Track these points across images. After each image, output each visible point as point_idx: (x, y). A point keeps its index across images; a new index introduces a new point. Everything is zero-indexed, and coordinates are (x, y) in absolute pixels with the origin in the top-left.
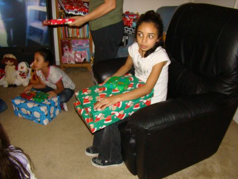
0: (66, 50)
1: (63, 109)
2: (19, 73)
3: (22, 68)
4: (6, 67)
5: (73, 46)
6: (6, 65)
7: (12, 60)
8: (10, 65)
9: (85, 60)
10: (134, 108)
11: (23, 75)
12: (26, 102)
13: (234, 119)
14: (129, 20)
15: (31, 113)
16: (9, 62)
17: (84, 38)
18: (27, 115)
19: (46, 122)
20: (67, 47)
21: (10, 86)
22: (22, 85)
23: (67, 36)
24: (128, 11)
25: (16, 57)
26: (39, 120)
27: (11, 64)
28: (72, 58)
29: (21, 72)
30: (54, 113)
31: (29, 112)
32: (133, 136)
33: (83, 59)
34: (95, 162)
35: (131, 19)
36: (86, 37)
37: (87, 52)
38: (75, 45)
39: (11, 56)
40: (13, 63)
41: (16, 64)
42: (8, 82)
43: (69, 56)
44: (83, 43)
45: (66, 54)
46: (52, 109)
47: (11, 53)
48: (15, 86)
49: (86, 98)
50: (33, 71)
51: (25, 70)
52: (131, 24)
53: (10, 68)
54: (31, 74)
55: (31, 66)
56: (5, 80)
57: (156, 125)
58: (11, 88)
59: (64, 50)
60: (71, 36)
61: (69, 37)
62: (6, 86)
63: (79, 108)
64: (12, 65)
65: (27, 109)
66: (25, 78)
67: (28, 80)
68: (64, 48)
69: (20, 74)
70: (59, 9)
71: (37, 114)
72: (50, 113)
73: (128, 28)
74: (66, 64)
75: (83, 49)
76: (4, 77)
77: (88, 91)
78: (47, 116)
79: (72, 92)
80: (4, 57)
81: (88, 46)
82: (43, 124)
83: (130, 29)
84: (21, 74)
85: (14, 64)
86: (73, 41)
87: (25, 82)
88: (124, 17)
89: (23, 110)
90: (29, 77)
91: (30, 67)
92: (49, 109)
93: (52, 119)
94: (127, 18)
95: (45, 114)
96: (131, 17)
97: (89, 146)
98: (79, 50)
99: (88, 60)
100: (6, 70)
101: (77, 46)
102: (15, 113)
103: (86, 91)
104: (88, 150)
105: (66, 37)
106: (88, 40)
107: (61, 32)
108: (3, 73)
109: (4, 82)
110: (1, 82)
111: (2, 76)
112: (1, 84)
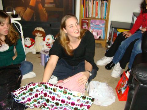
2: (46, 43)
3: (49, 39)
4: (36, 37)
5: (91, 25)
6: (36, 36)
7: (41, 32)
8: (39, 37)
9: (100, 37)
16: (39, 33)
17: (101, 19)
20: (86, 26)
21: (38, 53)
23: (87, 17)
25: (45, 30)
29: (47, 43)
33: (99, 36)
36: (103, 18)
37: (102, 31)
38: (93, 24)
39: (41, 29)
40: (41, 35)
41: (44, 36)
42: (36, 50)
44: (100, 23)
47: (40, 27)
51: (50, 41)
53: (39, 39)
56: (34, 48)
58: (38, 55)
60: (90, 17)
61: (89, 17)
62: (35, 53)
64: (41, 36)
66: (50, 48)
69: (46, 45)
75: (99, 28)
76: (34, 45)
80: (35, 29)
81: (104, 26)
84: (48, 44)
85: (42, 36)
86: (91, 20)
98: (95, 28)
99: (102, 38)
100: (36, 40)
101: (95, 25)
106: (104, 21)
107: (83, 12)
108: (33, 43)
109: (33, 50)
110: (31, 49)
111: (32, 45)
112: (31, 51)
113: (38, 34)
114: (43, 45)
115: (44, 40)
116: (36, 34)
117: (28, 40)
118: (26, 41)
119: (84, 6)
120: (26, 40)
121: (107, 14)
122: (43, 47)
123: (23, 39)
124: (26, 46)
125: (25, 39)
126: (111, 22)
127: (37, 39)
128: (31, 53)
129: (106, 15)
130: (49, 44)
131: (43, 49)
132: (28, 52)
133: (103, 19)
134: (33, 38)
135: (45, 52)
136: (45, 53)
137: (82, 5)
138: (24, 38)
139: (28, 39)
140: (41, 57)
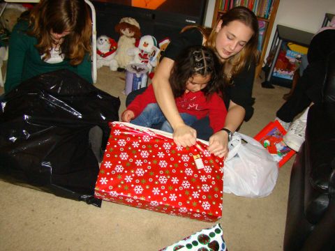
2: (140, 52)
3: (146, 45)
4: (122, 38)
6: (122, 34)
8: (128, 37)
11: (144, 57)
16: (127, 30)
21: (120, 70)
27: (129, 35)
29: (142, 51)
36: (263, 16)
40: (133, 34)
41: (138, 36)
47: (133, 17)
53: (126, 41)
55: (161, 44)
56: (114, 59)
58: (120, 74)
62: (114, 68)
64: (132, 37)
80: (122, 21)
81: (262, 33)
84: (142, 55)
85: (134, 37)
90: (154, 63)
91: (158, 47)
100: (120, 43)
106: (264, 23)
108: (115, 48)
109: (113, 62)
110: (108, 61)
111: (111, 51)
112: (107, 64)
113: (126, 32)
114: (134, 56)
115: (137, 45)
116: (122, 31)
117: (104, 40)
118: (100, 42)
120: (101, 40)
121: (272, 8)
122: (133, 59)
123: (94, 37)
124: (98, 52)
125: (99, 39)
126: (278, 26)
127: (123, 40)
128: (109, 67)
129: (269, 10)
130: (146, 55)
131: (132, 63)
132: (101, 66)
133: (264, 18)
134: (115, 39)
135: (135, 68)
136: (135, 72)
138: (98, 36)
139: (104, 38)
140: (126, 77)
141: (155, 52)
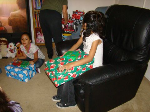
0: (39, 34)
1: (38, 72)
3: (11, 46)
10: (82, 71)
11: (12, 51)
12: (14, 68)
13: (145, 76)
14: (78, 15)
15: (17, 75)
16: (3, 43)
18: (15, 76)
19: (27, 80)
20: (39, 33)
21: (3, 58)
22: (11, 57)
24: (77, 10)
25: (7, 39)
26: (22, 79)
27: (4, 44)
28: (42, 40)
29: (10, 49)
30: (32, 75)
31: (16, 74)
32: (82, 88)
34: (58, 105)
35: (79, 15)
39: (4, 39)
41: (7, 44)
43: (41, 38)
45: (39, 37)
46: (31, 72)
47: (4, 37)
48: (7, 58)
49: (52, 65)
50: (18, 48)
51: (13, 48)
52: (80, 18)
54: (17, 50)
55: (17, 45)
57: (96, 82)
58: (4, 59)
59: (38, 35)
62: (1, 58)
63: (47, 72)
65: (15, 72)
66: (13, 52)
67: (15, 54)
68: (38, 34)
69: (10, 50)
70: (34, 9)
71: (21, 76)
72: (29, 74)
73: (77, 20)
74: (39, 43)
77: (53, 61)
78: (27, 76)
79: (43, 61)
82: (25, 82)
83: (79, 21)
85: (6, 44)
87: (13, 55)
88: (75, 14)
89: (12, 73)
90: (16, 52)
91: (16, 46)
92: (28, 72)
93: (31, 78)
94: (77, 14)
95: (26, 75)
96: (79, 14)
97: (54, 95)
102: (7, 75)
103: (52, 61)
104: (54, 98)
105: (39, 27)
107: (36, 23)
113: (2, 43)
115: (8, 47)
116: (1, 43)
119: (36, 18)
130: (12, 50)
137: (35, 18)
141: (15, 48)
